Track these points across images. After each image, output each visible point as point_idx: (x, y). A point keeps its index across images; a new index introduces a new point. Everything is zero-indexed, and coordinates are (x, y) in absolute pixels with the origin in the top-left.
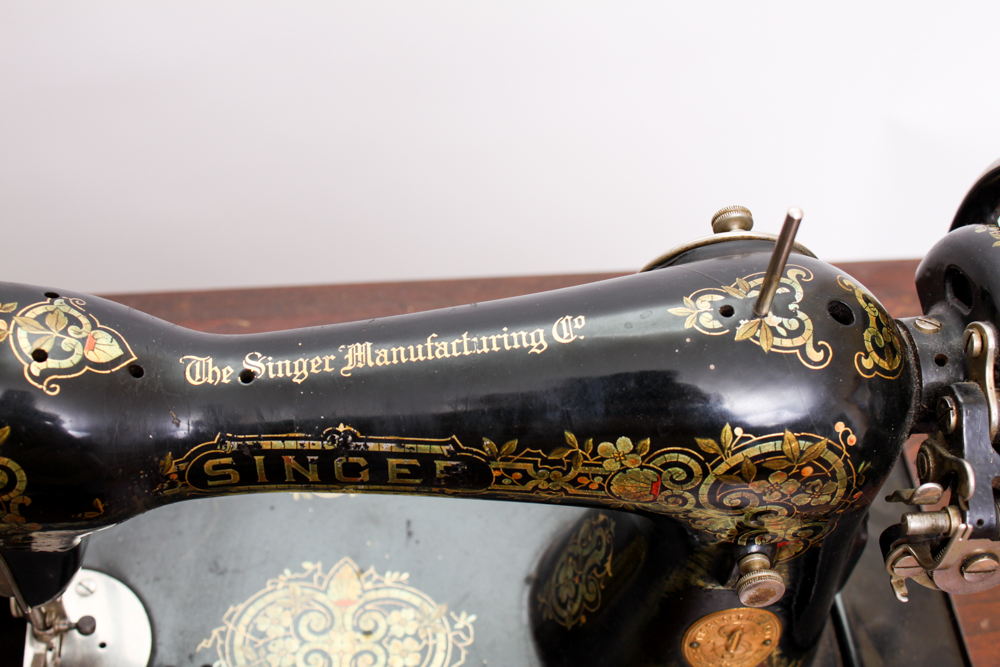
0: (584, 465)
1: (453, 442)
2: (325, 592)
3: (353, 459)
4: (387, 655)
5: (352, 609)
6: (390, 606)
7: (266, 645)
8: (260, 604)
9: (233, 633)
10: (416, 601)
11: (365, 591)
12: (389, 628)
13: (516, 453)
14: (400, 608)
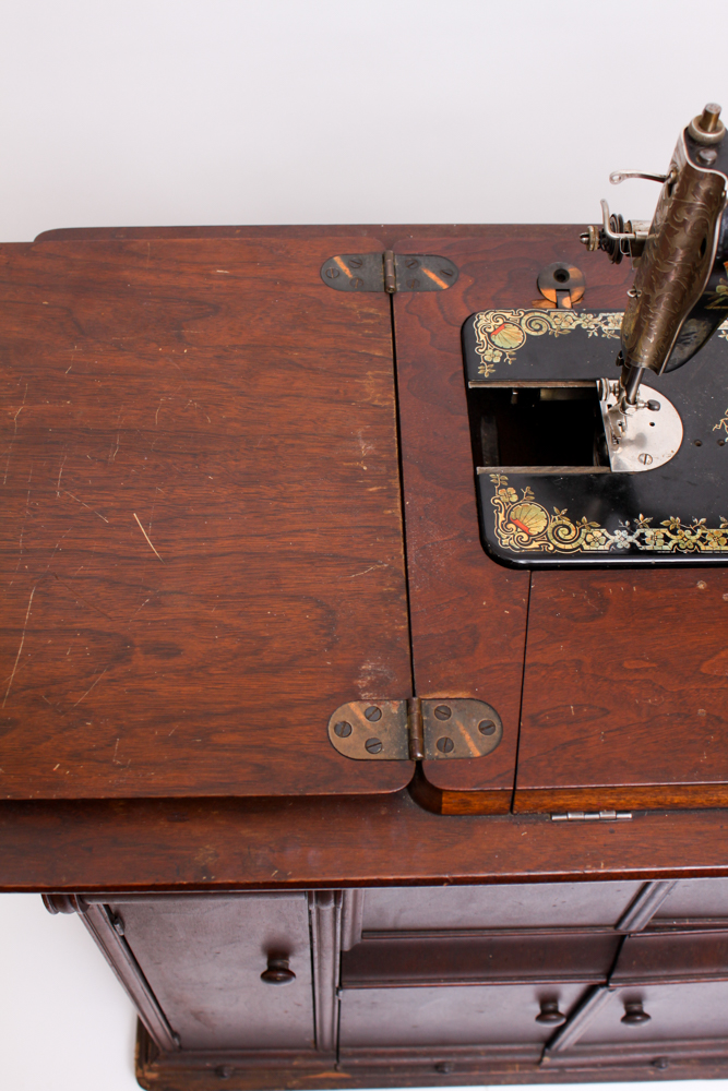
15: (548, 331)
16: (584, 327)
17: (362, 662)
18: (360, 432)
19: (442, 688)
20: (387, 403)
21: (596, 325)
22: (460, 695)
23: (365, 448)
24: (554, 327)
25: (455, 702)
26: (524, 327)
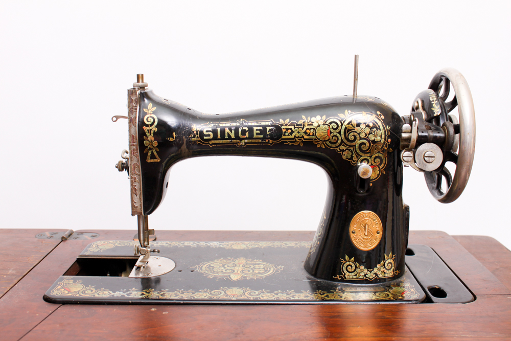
0: (308, 125)
1: (272, 121)
2: (234, 262)
3: (244, 128)
4: (253, 271)
5: (243, 264)
6: (255, 264)
7: (213, 268)
8: (212, 262)
9: (202, 266)
10: (264, 264)
11: (247, 262)
12: (254, 267)
13: (289, 123)
14: (258, 264)
15: (127, 245)
24: (131, 244)
26: (116, 244)
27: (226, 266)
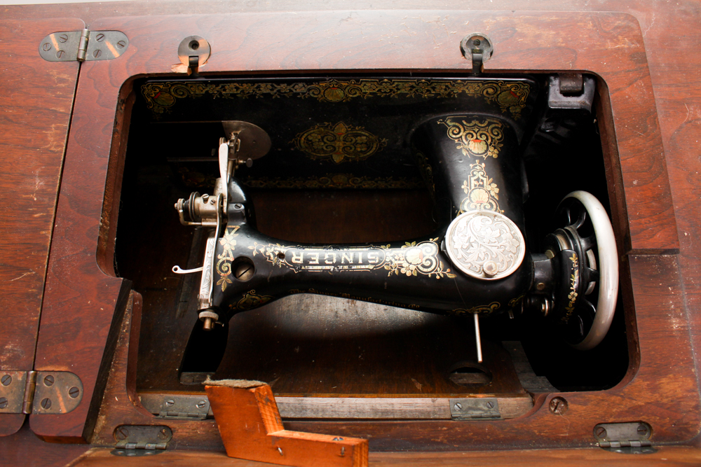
2: (333, 131)
4: (355, 148)
5: (343, 136)
6: (356, 135)
7: (312, 143)
8: (309, 133)
9: (300, 141)
10: (367, 134)
11: (347, 131)
12: (356, 141)
14: (361, 136)
15: (188, 96)
16: (211, 92)
17: (6, 343)
18: (37, 171)
19: (51, 364)
20: (59, 149)
21: (218, 91)
22: (63, 369)
23: (39, 183)
24: (192, 93)
25: (58, 373)
26: (173, 93)
27: (325, 140)
